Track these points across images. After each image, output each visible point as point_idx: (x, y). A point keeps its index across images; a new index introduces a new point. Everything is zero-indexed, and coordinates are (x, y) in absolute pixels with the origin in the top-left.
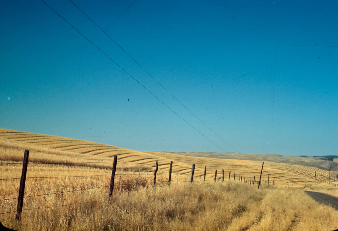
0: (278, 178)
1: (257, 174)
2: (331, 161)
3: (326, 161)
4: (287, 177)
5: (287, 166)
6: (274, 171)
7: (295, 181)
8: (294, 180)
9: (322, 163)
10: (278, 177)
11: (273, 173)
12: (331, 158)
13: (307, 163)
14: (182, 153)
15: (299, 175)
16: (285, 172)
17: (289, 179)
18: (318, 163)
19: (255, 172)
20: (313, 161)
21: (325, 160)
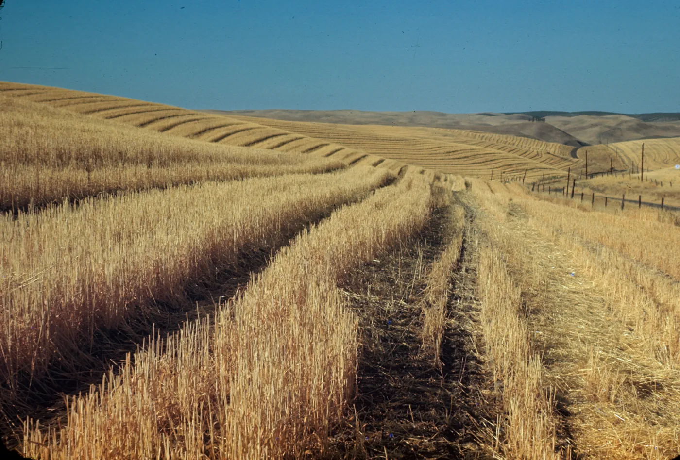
0: (483, 164)
1: (441, 158)
2: (541, 123)
3: (531, 122)
4: (500, 161)
5: (475, 135)
6: (473, 149)
7: (517, 170)
8: (514, 167)
9: (523, 127)
10: (484, 162)
11: (473, 153)
12: (538, 116)
13: (495, 127)
14: (248, 112)
15: (521, 157)
16: (493, 150)
17: (505, 165)
18: (516, 127)
19: (438, 152)
20: (506, 123)
21: (530, 120)
